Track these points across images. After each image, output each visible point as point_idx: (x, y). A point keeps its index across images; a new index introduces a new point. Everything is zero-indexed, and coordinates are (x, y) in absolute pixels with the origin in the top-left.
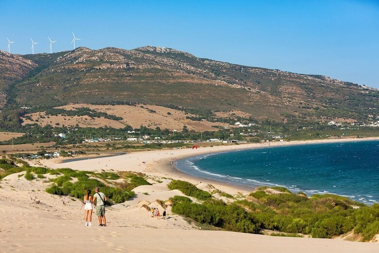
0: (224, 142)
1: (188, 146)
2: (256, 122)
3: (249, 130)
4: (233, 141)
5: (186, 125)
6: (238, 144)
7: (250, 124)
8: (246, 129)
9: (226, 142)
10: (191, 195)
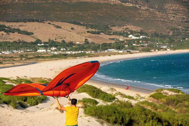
0: (120, 52)
1: (90, 56)
2: (146, 35)
3: (141, 42)
4: (127, 51)
5: (87, 38)
6: (131, 53)
7: (141, 37)
8: (138, 41)
9: (122, 52)
10: (97, 97)
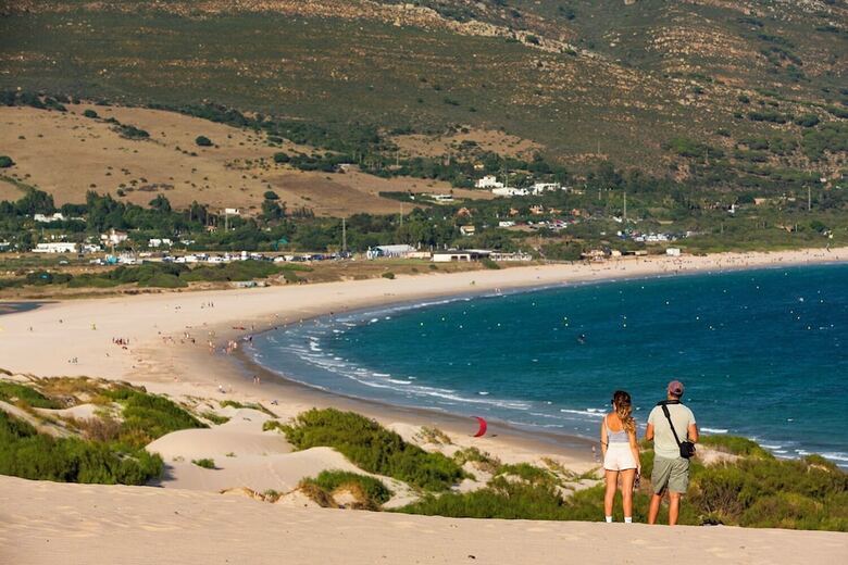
0: (438, 258)
1: (293, 276)
2: (563, 176)
3: (536, 210)
4: (474, 256)
5: (277, 191)
6: (494, 266)
7: (539, 187)
8: (524, 205)
9: (446, 258)
10: (384, 467)
